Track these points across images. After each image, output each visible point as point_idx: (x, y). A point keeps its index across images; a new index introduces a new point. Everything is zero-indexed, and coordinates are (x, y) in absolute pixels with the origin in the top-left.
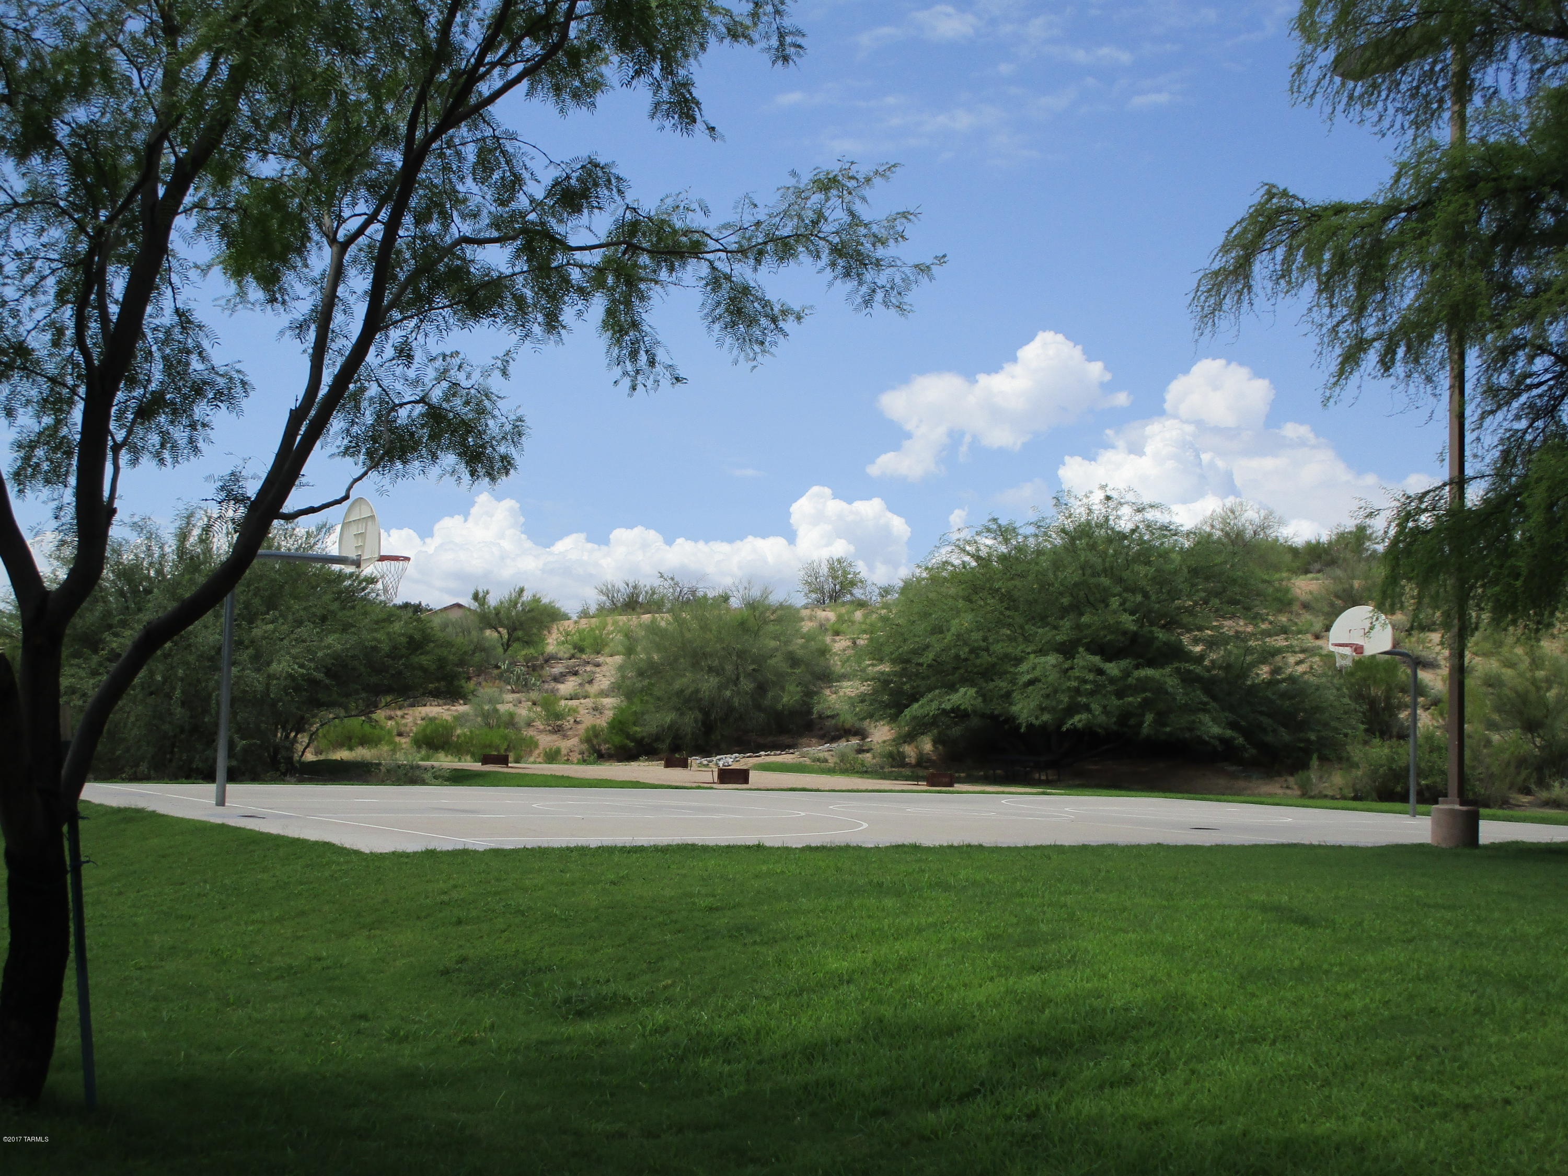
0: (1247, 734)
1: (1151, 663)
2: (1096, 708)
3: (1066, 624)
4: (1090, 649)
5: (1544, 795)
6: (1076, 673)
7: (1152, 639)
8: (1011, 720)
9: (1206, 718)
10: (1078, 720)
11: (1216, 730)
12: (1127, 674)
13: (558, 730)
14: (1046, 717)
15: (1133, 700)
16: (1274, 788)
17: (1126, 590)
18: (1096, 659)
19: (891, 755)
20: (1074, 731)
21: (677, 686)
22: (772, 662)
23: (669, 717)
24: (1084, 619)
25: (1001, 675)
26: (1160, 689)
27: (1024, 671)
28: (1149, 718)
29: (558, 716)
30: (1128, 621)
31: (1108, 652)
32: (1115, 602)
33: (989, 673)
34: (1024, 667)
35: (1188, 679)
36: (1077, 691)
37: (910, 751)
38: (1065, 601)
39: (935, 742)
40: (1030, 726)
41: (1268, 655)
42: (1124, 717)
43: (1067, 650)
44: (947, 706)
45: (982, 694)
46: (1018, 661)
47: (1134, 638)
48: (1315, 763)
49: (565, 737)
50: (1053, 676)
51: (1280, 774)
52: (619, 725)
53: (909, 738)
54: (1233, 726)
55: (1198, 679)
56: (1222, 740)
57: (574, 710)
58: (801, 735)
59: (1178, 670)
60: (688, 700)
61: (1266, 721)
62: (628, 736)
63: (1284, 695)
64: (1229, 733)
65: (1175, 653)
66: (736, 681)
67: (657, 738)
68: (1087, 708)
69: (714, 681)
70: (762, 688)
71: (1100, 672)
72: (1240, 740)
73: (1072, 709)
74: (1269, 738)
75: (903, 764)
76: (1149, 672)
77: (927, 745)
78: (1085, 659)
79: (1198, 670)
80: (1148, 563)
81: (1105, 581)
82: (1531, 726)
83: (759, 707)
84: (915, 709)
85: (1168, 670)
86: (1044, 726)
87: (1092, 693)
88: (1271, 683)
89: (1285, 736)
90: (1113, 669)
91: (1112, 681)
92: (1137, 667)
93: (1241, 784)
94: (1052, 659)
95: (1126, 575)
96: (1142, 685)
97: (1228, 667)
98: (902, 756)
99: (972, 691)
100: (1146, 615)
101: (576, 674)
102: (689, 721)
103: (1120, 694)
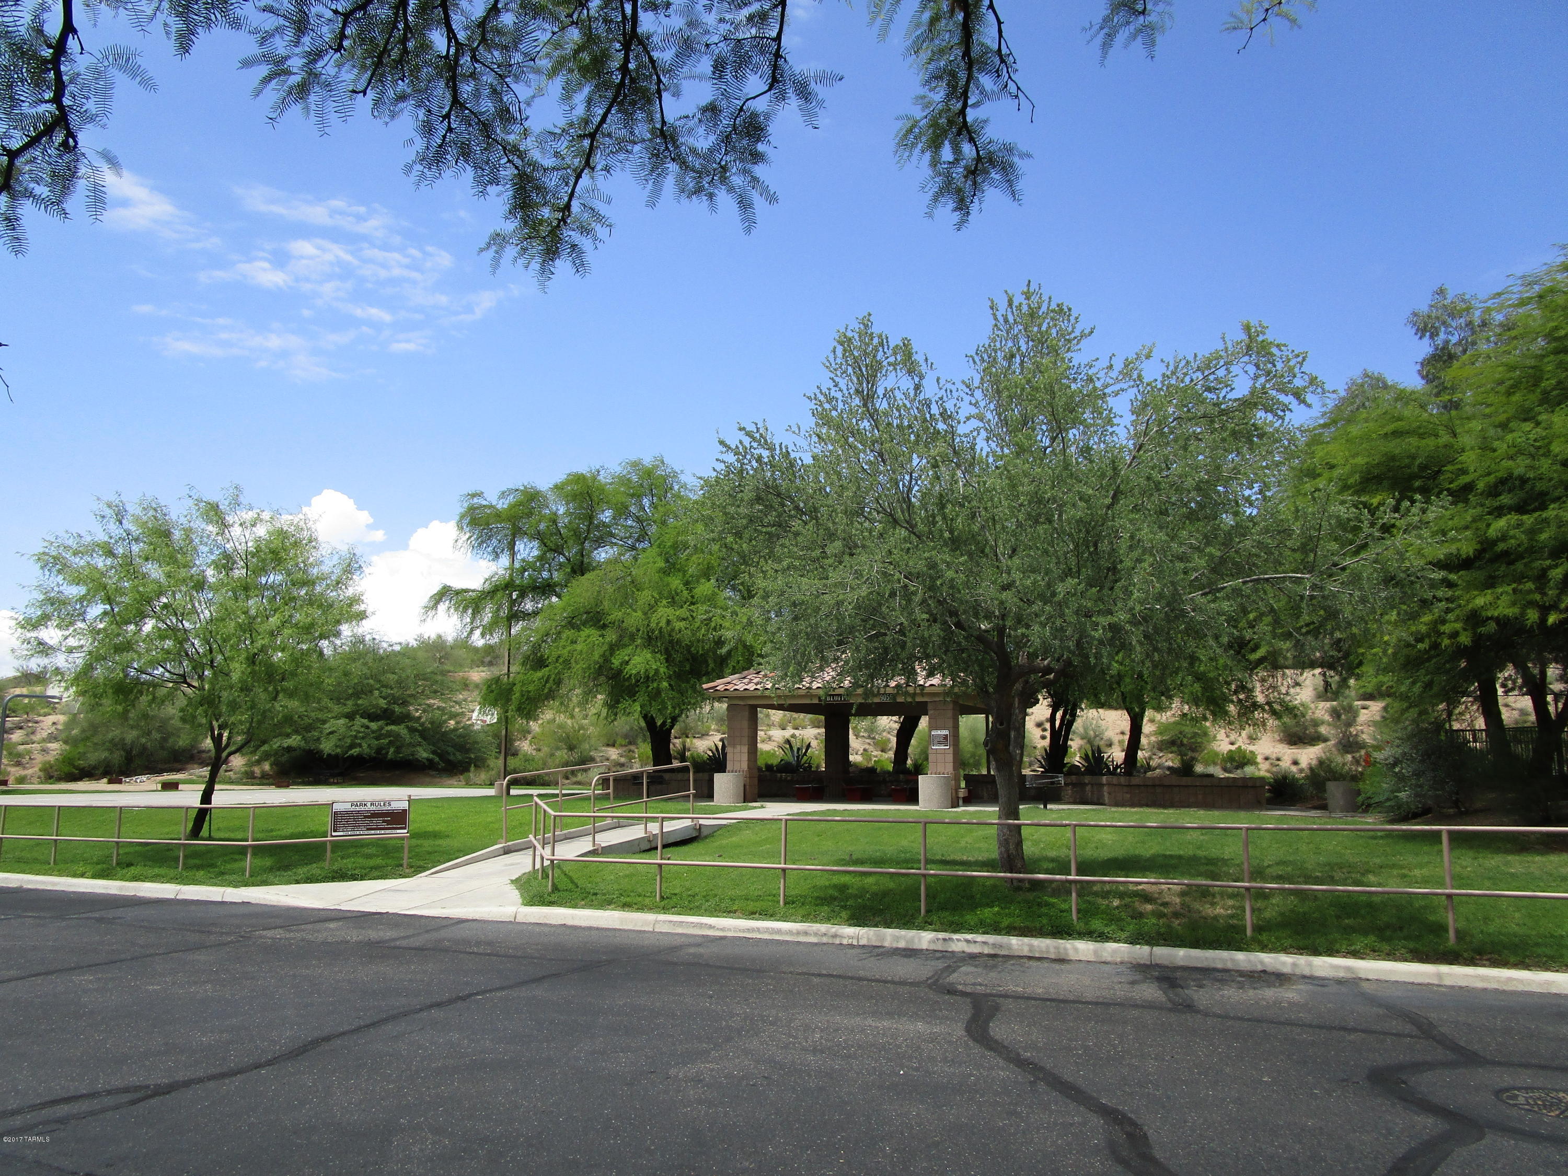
0: (441, 756)
1: (393, 723)
2: (365, 745)
3: (350, 703)
4: (362, 717)
5: (575, 779)
6: (355, 728)
7: (393, 712)
8: (320, 752)
9: (419, 749)
10: (355, 751)
11: (425, 755)
12: (381, 728)
13: (18, 764)
14: (339, 750)
15: (385, 741)
16: (453, 781)
17: (383, 686)
18: (365, 721)
19: (246, 773)
20: (352, 756)
21: (110, 736)
22: (172, 722)
23: (104, 755)
24: (360, 702)
25: (315, 729)
26: (398, 736)
27: (328, 728)
28: (392, 750)
29: (20, 755)
30: (383, 703)
31: (373, 717)
32: (376, 693)
33: (309, 728)
34: (327, 726)
35: (412, 730)
36: (356, 737)
37: (257, 770)
38: (350, 691)
39: (271, 765)
40: (329, 755)
41: (453, 716)
42: (379, 750)
43: (350, 716)
44: (285, 745)
45: (304, 738)
46: (324, 722)
47: (386, 710)
48: (472, 768)
49: (25, 768)
50: (342, 730)
51: (456, 774)
52: (67, 760)
53: (258, 762)
54: (434, 752)
55: (416, 730)
56: (428, 760)
57: (29, 752)
58: (187, 763)
59: (407, 727)
60: (115, 745)
61: (450, 749)
62: (74, 767)
63: (460, 736)
64: (431, 756)
65: (405, 718)
66: (149, 733)
67: (95, 768)
68: (360, 745)
69: (135, 733)
70: (165, 739)
71: (368, 727)
72: (437, 759)
73: (352, 746)
74: (451, 758)
75: (255, 778)
76: (393, 727)
77: (267, 767)
78: (359, 721)
79: (416, 725)
80: (394, 673)
81: (371, 681)
82: (571, 748)
83: (162, 748)
84: (265, 747)
85: (403, 726)
86: (337, 756)
87: (363, 738)
88: (455, 730)
89: (459, 756)
90: (374, 726)
91: (373, 732)
92: (387, 725)
93: (438, 780)
94: (342, 721)
95: (382, 678)
96: (389, 733)
97: (432, 723)
98: (253, 772)
99: (299, 738)
100: (394, 700)
101: (21, 728)
102: (117, 757)
103: (377, 738)
